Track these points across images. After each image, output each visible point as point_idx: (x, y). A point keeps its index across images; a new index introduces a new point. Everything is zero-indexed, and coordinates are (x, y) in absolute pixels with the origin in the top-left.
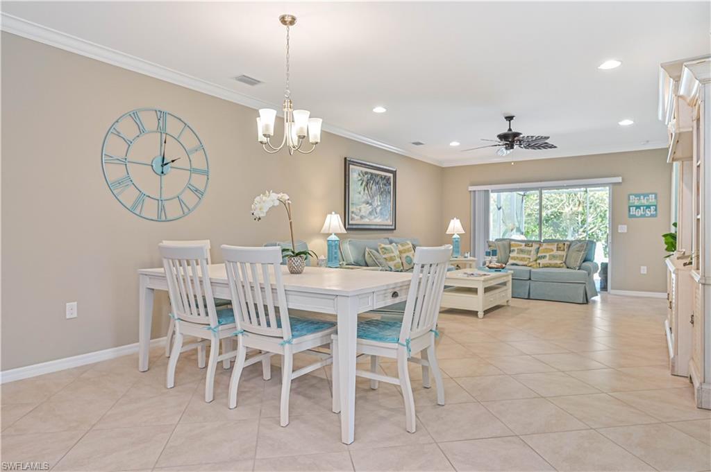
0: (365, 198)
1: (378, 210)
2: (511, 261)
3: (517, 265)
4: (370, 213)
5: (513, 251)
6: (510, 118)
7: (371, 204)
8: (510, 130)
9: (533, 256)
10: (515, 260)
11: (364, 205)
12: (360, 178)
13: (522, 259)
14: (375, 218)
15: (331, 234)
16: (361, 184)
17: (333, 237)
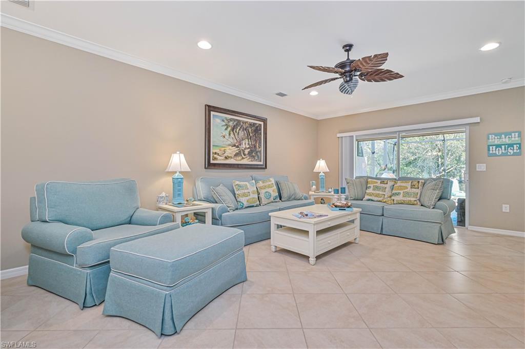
0: (231, 141)
1: (247, 151)
2: (367, 197)
3: (372, 200)
4: (236, 155)
5: (370, 187)
6: (348, 48)
7: (238, 147)
8: (348, 59)
9: (388, 193)
10: (371, 196)
11: (230, 147)
12: (224, 124)
13: (377, 195)
14: (243, 158)
15: (176, 172)
16: (226, 129)
17: (177, 175)
